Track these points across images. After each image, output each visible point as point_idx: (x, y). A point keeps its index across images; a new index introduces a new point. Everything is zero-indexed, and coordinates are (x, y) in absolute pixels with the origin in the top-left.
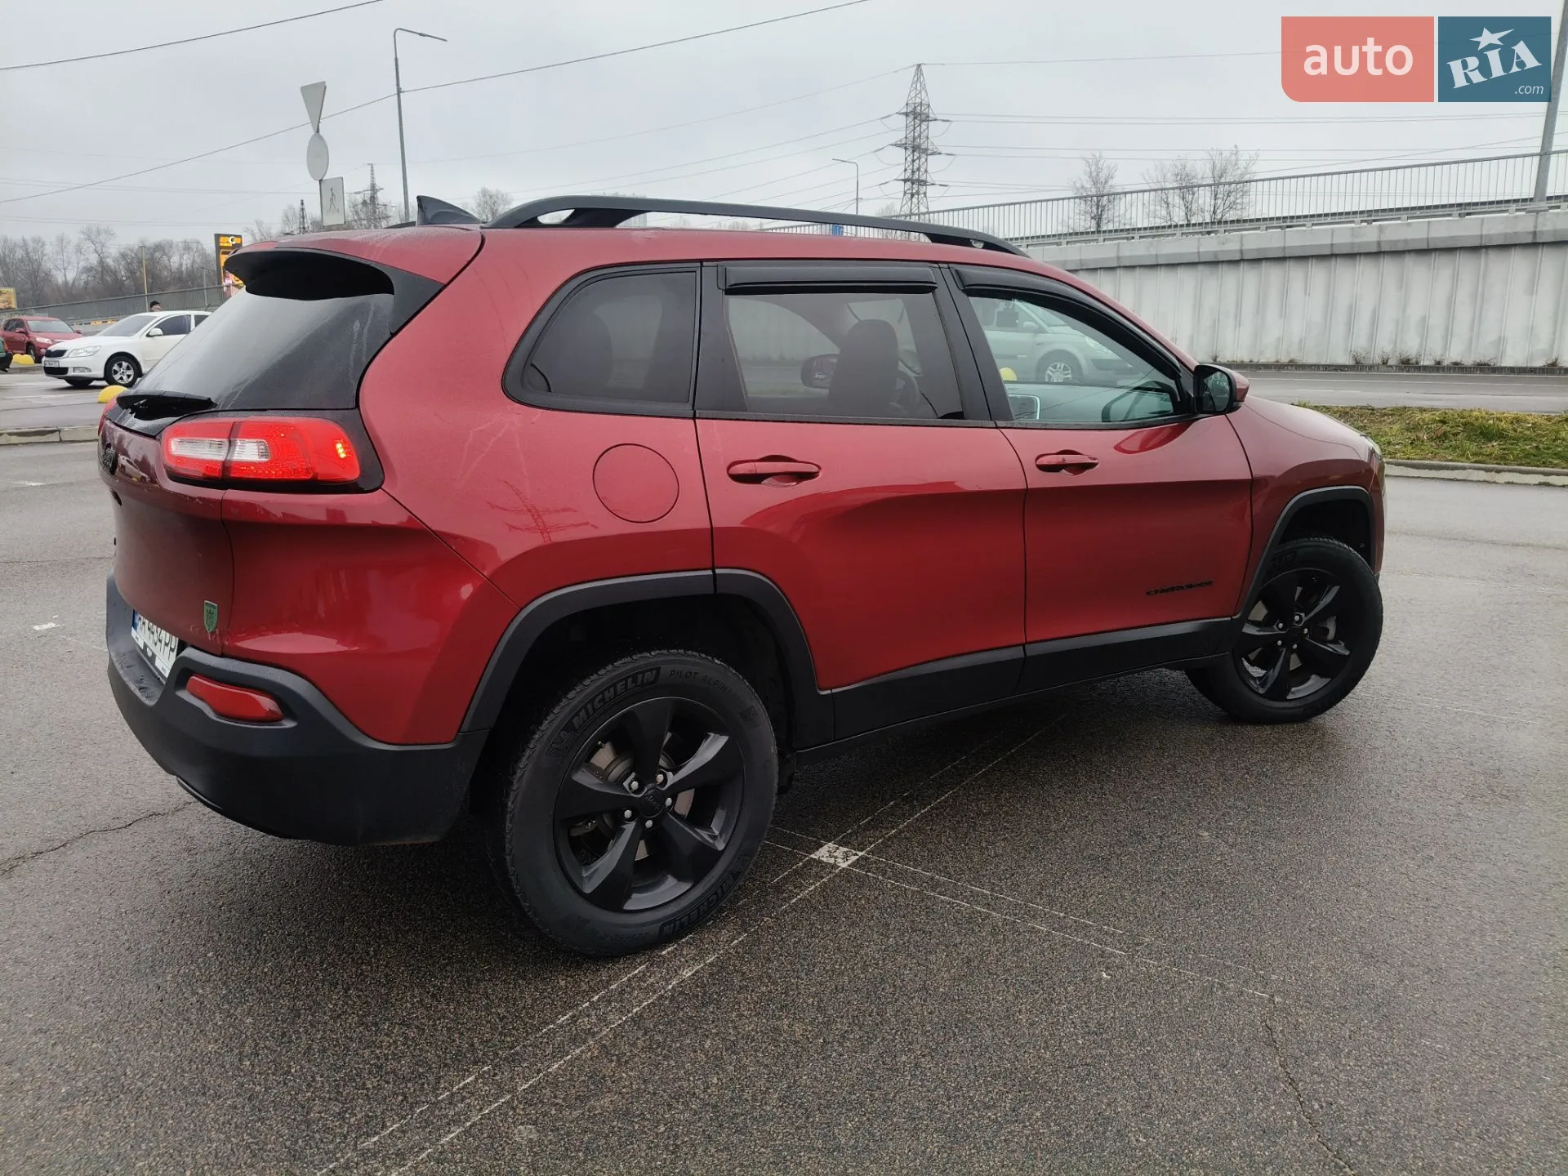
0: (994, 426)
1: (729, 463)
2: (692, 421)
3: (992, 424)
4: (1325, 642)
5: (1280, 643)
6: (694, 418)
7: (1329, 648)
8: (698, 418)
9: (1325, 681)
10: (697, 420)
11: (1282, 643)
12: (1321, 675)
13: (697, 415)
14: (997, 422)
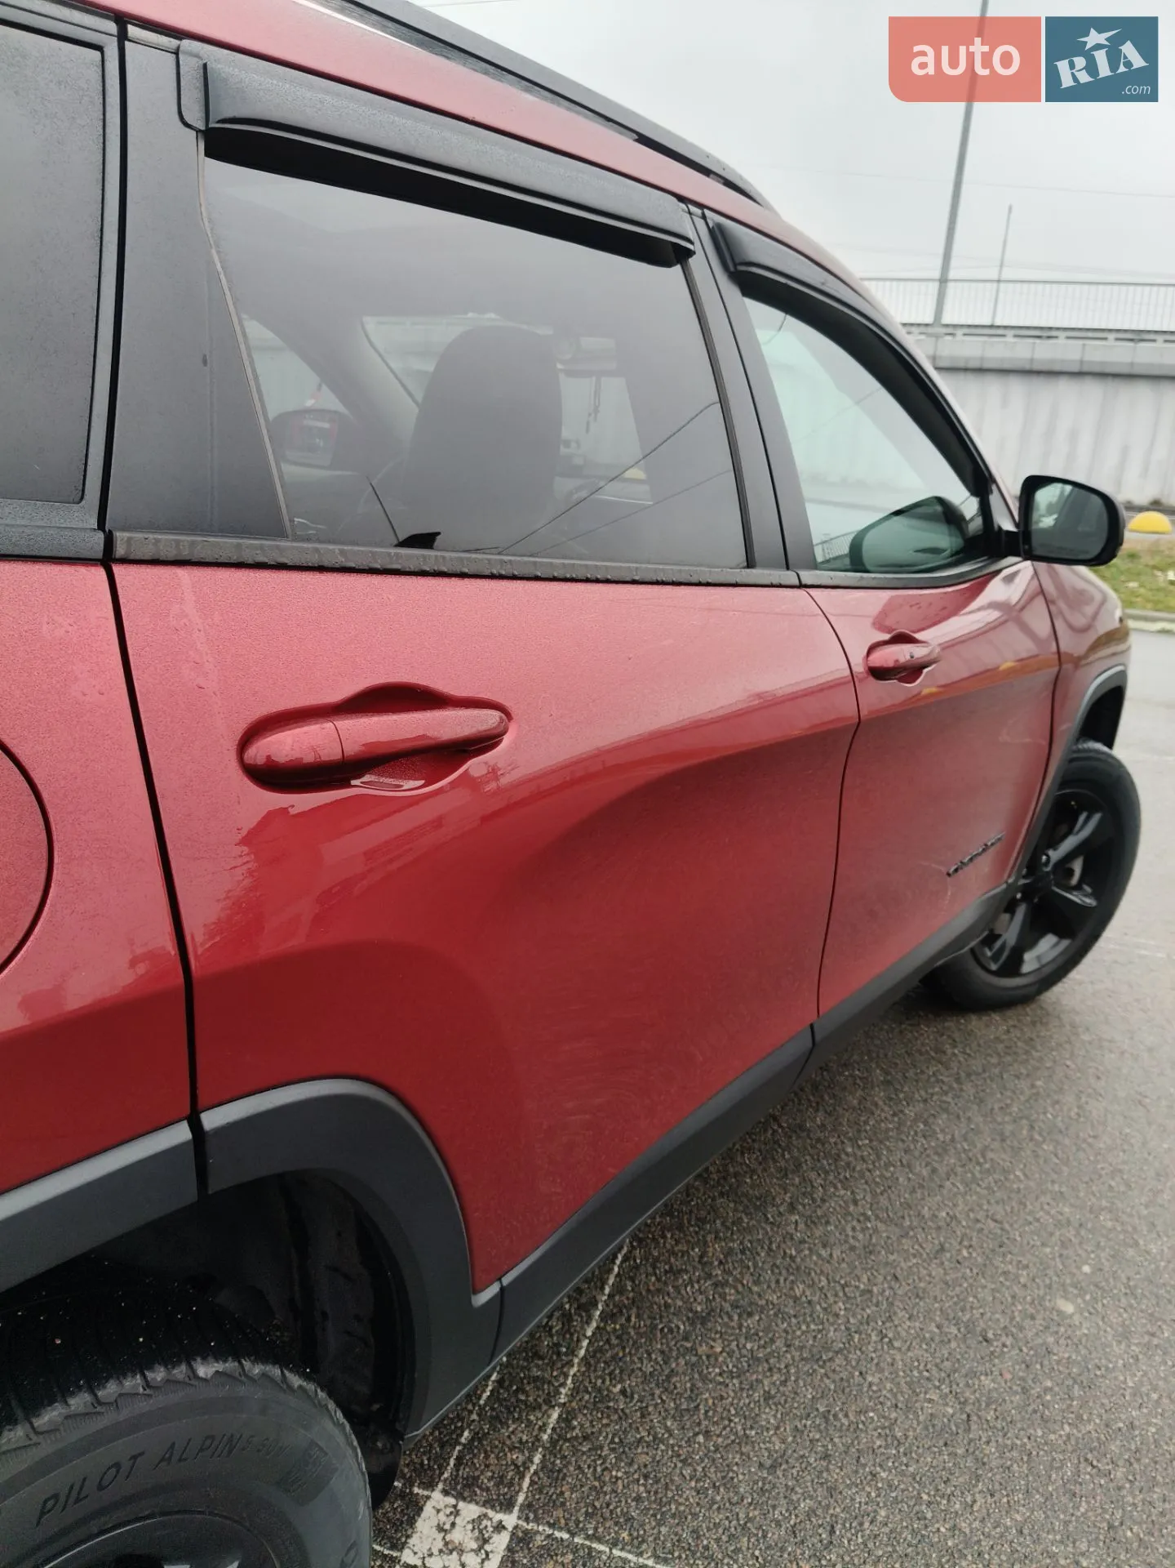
0: (796, 582)
1: (241, 727)
2: (100, 573)
3: (790, 577)
4: (1070, 889)
5: (1019, 896)
6: (107, 560)
7: (1074, 897)
8: (125, 561)
9: (1065, 943)
10: (117, 569)
11: (1022, 897)
12: (1061, 935)
13: (120, 550)
14: (802, 573)
